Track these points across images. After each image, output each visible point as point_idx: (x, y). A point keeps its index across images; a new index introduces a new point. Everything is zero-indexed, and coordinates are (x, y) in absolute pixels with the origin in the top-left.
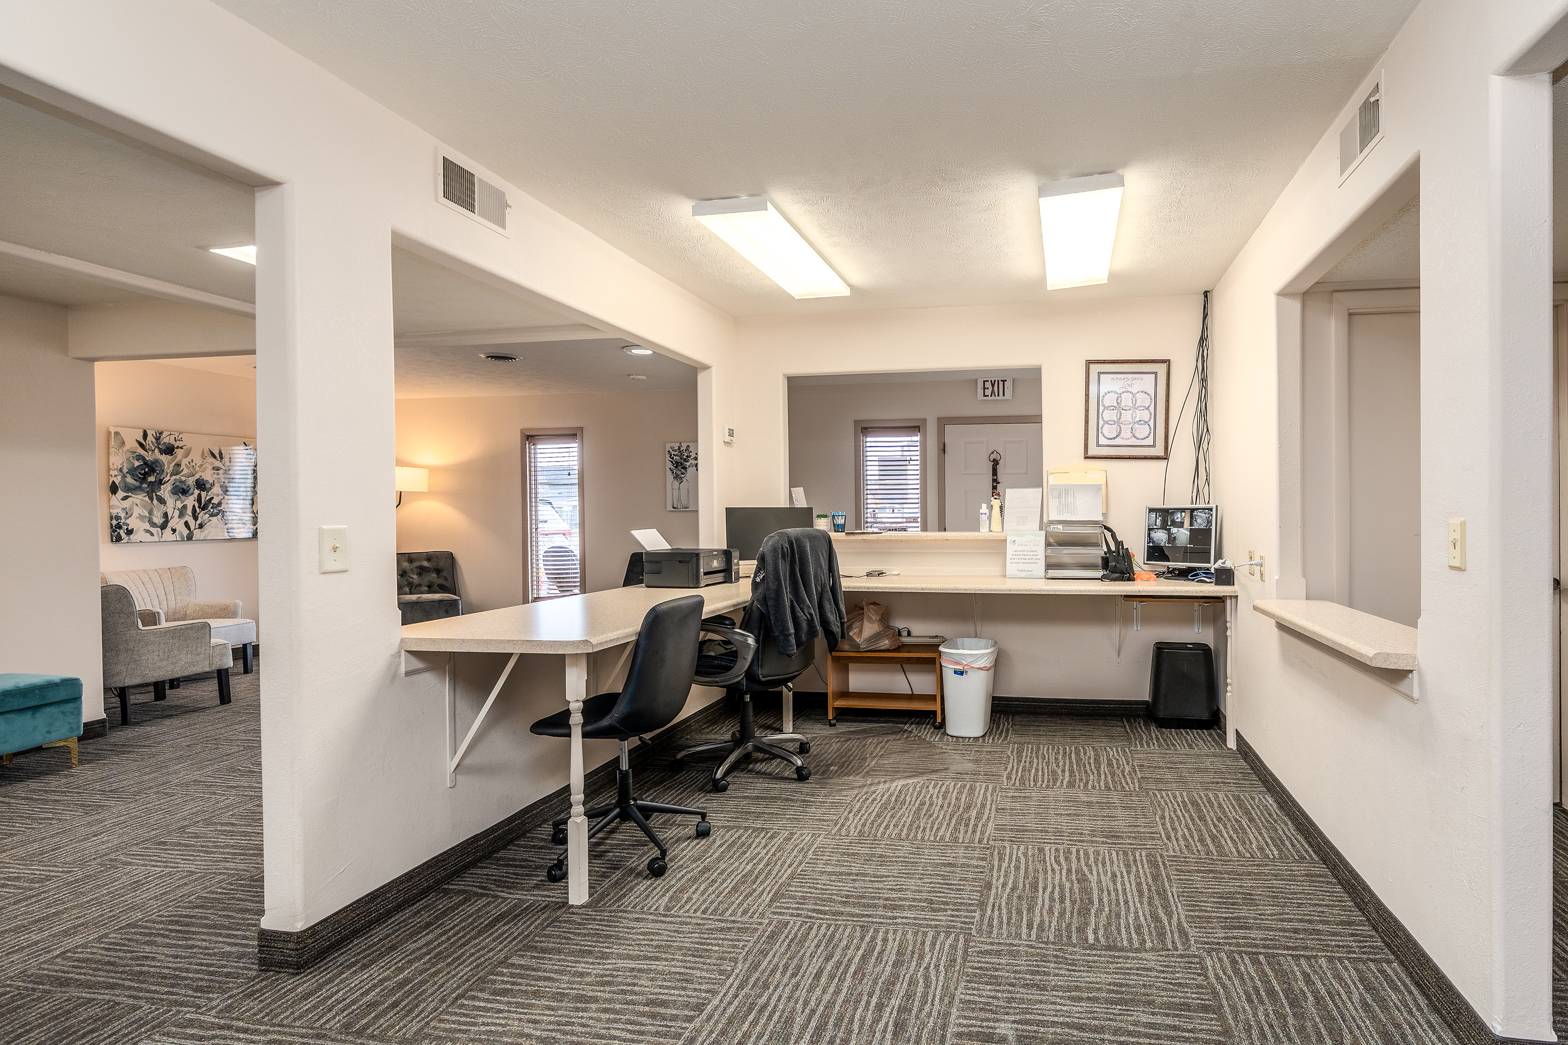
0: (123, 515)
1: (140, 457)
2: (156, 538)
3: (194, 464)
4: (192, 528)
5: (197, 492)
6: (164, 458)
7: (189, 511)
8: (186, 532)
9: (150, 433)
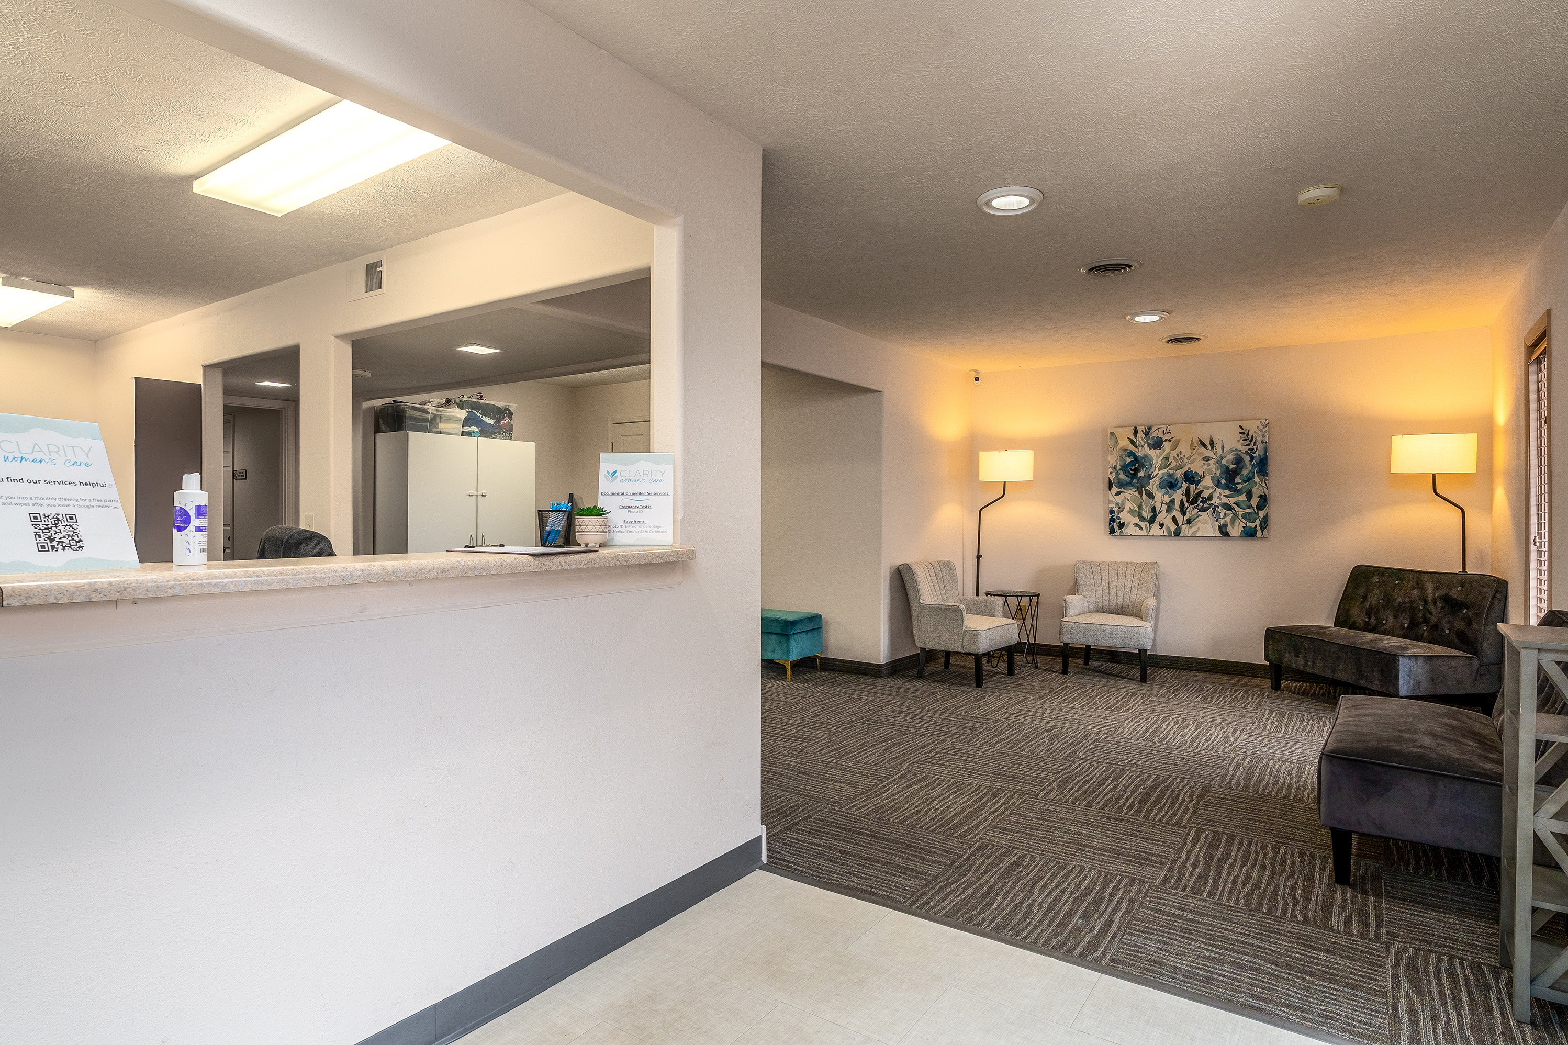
0: (1116, 509)
1: (1131, 454)
2: (1144, 533)
3: (1182, 456)
4: (1180, 524)
5: (1185, 485)
6: (1153, 453)
7: (1177, 506)
8: (1173, 527)
9: (1140, 429)
